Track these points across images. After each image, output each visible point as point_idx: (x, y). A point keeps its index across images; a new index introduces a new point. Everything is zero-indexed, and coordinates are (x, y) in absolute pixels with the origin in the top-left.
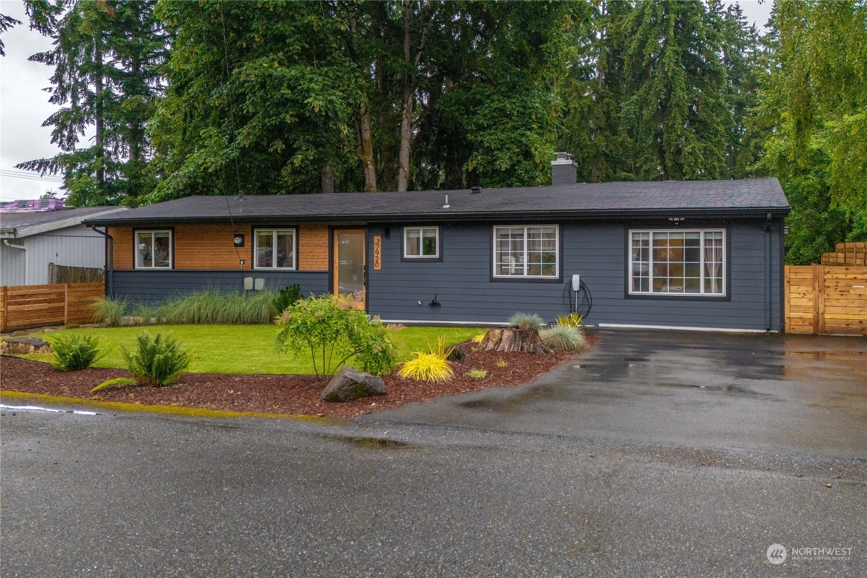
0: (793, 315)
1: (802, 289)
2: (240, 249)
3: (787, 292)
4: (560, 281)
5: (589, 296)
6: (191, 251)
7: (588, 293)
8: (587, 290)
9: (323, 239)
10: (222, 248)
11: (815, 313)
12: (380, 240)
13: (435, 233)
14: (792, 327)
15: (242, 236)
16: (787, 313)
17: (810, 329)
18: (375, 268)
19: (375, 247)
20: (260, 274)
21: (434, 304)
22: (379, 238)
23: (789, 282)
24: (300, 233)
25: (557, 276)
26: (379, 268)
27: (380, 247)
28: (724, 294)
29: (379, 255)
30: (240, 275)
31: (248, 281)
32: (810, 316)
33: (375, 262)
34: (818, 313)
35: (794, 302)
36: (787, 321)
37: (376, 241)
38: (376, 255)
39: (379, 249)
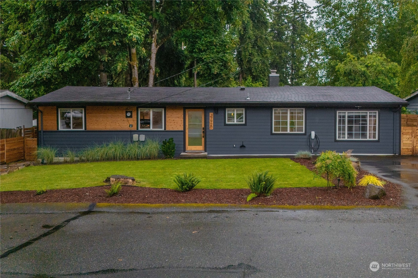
0: (404, 147)
1: (408, 136)
2: (129, 119)
3: (402, 138)
4: (305, 134)
5: (318, 141)
6: (97, 120)
7: (318, 139)
8: (317, 138)
9: (180, 114)
10: (118, 118)
11: (413, 146)
12: (213, 114)
13: (243, 111)
14: (403, 152)
15: (131, 112)
16: (402, 147)
17: (410, 153)
18: (210, 129)
19: (210, 118)
20: (142, 132)
21: (243, 146)
22: (212, 113)
23: (403, 134)
24: (166, 111)
25: (304, 132)
26: (212, 129)
27: (213, 118)
28: (377, 139)
29: (212, 122)
30: (129, 133)
31: (135, 137)
32: (411, 147)
33: (210, 126)
34: (414, 146)
35: (405, 142)
36: (402, 150)
37: (210, 115)
38: (210, 122)
39: (212, 119)
